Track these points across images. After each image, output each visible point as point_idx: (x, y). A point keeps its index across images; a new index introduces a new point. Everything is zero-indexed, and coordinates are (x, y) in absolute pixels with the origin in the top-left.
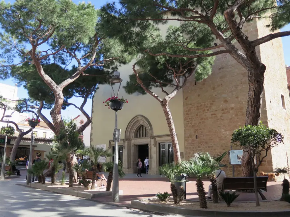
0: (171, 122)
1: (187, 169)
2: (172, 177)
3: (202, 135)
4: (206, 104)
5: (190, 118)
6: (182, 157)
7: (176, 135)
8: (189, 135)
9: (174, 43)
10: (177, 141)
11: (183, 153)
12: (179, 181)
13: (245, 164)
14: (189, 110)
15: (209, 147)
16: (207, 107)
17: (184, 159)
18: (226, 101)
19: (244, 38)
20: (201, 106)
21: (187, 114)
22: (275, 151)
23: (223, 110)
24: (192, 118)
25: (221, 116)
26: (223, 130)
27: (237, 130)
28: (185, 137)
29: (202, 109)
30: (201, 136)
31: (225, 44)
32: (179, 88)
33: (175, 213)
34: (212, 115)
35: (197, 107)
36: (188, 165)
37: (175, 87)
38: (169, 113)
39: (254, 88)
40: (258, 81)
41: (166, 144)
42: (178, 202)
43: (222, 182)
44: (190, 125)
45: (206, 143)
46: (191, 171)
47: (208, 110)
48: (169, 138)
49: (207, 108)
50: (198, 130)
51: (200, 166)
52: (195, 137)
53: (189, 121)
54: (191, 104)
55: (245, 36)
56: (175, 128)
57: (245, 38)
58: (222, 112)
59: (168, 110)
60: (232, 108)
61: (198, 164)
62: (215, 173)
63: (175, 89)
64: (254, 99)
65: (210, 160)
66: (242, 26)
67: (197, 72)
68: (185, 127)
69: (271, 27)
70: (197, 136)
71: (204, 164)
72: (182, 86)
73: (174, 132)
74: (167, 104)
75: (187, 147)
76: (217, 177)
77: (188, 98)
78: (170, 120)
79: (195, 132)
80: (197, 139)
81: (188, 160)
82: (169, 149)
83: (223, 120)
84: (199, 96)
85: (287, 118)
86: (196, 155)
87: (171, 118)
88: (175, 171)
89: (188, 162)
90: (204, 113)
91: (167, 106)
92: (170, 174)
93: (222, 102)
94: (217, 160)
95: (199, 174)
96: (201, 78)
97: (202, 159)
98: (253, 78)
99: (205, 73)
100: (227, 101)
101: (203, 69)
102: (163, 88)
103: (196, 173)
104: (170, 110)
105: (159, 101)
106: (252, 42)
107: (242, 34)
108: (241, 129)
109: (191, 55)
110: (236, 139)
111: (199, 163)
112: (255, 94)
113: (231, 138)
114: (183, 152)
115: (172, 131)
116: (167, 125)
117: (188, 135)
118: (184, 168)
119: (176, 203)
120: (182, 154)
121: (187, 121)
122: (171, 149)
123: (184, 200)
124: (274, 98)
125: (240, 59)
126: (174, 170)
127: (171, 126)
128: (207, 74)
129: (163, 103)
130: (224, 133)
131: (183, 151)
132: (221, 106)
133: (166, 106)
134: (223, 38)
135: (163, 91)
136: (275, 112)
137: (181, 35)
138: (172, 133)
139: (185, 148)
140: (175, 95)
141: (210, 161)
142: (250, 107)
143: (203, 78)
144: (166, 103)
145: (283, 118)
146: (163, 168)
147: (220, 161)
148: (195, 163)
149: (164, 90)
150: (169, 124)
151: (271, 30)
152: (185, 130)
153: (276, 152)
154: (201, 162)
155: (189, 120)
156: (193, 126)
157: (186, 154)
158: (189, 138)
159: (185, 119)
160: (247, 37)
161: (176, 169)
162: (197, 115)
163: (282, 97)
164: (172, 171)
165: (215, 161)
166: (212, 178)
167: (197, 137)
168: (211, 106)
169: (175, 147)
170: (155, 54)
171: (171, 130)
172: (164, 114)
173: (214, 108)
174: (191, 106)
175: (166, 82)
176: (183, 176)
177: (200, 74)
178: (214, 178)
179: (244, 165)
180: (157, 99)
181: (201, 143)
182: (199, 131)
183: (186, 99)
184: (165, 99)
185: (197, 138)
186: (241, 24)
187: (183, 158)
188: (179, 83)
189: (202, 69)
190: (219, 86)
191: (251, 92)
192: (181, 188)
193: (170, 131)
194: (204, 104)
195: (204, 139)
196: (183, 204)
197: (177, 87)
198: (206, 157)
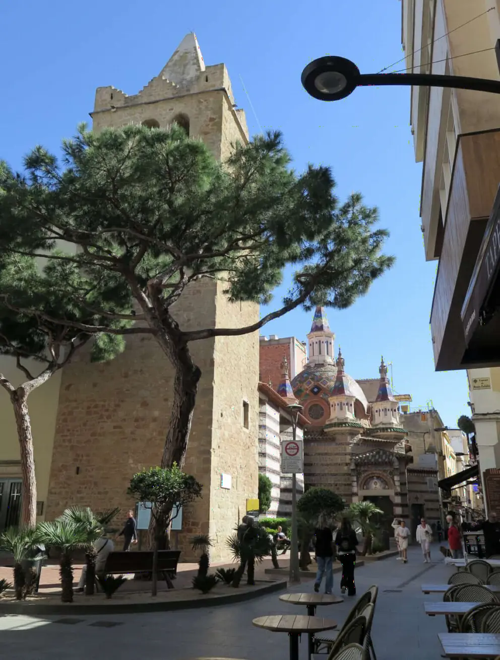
0: (26, 437)
1: (49, 535)
2: (18, 551)
3: (89, 468)
4: (106, 403)
5: (68, 430)
6: (40, 513)
7: (33, 467)
8: (62, 466)
9: (60, 286)
10: (34, 478)
11: (43, 505)
12: (29, 559)
13: (154, 528)
14: (71, 413)
15: (99, 493)
16: (107, 410)
17: (43, 517)
18: (145, 404)
19: (173, 326)
20: (96, 406)
21: (65, 420)
22: (217, 506)
23: (137, 420)
24: (73, 431)
25: (132, 433)
26: (131, 461)
27: (139, 474)
28: (53, 470)
29: (96, 413)
30: (86, 470)
31: (149, 317)
32: (56, 367)
33: (16, 614)
34: (115, 427)
35: (89, 408)
36: (51, 530)
37: (47, 364)
38: (27, 418)
39: (180, 403)
40: (187, 394)
41: (6, 481)
42: (23, 595)
43: (105, 559)
44: (67, 444)
45: (96, 484)
46: (55, 539)
47: (109, 417)
48: (17, 469)
49: (107, 413)
50: (82, 456)
51: (71, 532)
52: (74, 469)
53: (66, 436)
54: (76, 401)
55: (175, 323)
56: (34, 450)
57: (175, 326)
58: (136, 424)
59: (25, 411)
60: (155, 420)
61: (68, 527)
62: (95, 545)
63: (47, 369)
64: (179, 420)
65: (90, 521)
66: (181, 291)
67: (97, 346)
68: (55, 447)
69: (229, 296)
70: (78, 468)
71: (78, 527)
72: (62, 364)
73: (31, 459)
74: (25, 399)
75: (53, 491)
76: (98, 552)
77: (72, 386)
78: (26, 434)
79: (75, 460)
80: (78, 476)
81: (52, 520)
82: (12, 494)
83: (134, 440)
84: (95, 385)
85: (249, 444)
86: (68, 512)
87: (30, 429)
88: (27, 539)
89: (53, 524)
90: (99, 422)
91: (25, 403)
92: (16, 546)
93: (138, 406)
94: (102, 522)
95: (67, 545)
96: (103, 358)
97: (77, 520)
98: (181, 386)
99: (111, 349)
100: (147, 405)
101: (109, 340)
102: (20, 358)
103: (63, 543)
104: (29, 413)
105: (9, 390)
106: (185, 334)
107: (170, 320)
108: (145, 473)
109: (87, 326)
110: (135, 488)
111: (71, 525)
112: (181, 411)
113: (130, 486)
114: (43, 503)
115: (26, 458)
116: (18, 444)
117: (60, 464)
118: (44, 534)
119: (19, 596)
120: (40, 504)
121: (62, 434)
122: (15, 494)
123: (34, 594)
124: (228, 407)
125: (168, 349)
126: (24, 538)
127: (25, 446)
128: (115, 351)
129: (17, 396)
130: (132, 466)
131: (44, 499)
132: (135, 413)
133: (23, 402)
134: (147, 306)
135: (19, 365)
136: (226, 433)
137: (76, 270)
138: (27, 461)
139: (50, 492)
140: (44, 382)
141: (90, 523)
142: (172, 431)
143: (107, 357)
144: (22, 396)
145: (242, 444)
146: (5, 535)
147: (107, 523)
148: (64, 527)
149: (22, 364)
150: (23, 440)
151: (229, 300)
152: (54, 454)
153: (219, 508)
154: (74, 525)
155: (65, 433)
156: (72, 447)
157: (49, 506)
158: (61, 471)
159: (58, 431)
160: (177, 325)
161: (28, 536)
162: (85, 425)
163: (245, 405)
164: (20, 541)
165: (99, 524)
166: (89, 553)
167: (78, 471)
168: (115, 411)
169: (28, 490)
170: (18, 309)
171: (24, 453)
172: (15, 420)
173: (121, 414)
174: (74, 404)
175: (30, 348)
176: (39, 550)
177: (101, 350)
178: (93, 553)
179: (152, 531)
180: (5, 386)
181: (83, 484)
182: (85, 458)
183: (68, 388)
184: (22, 389)
185: (77, 473)
186: (179, 288)
187: (42, 514)
188: (57, 359)
189: (106, 340)
190: (135, 372)
191: (176, 408)
192: (33, 572)
193: (22, 457)
194: (102, 403)
195: (91, 476)
196: (32, 599)
197: (52, 366)
198: (84, 516)
